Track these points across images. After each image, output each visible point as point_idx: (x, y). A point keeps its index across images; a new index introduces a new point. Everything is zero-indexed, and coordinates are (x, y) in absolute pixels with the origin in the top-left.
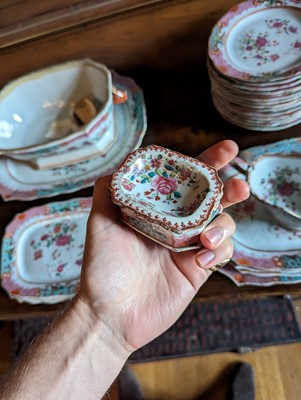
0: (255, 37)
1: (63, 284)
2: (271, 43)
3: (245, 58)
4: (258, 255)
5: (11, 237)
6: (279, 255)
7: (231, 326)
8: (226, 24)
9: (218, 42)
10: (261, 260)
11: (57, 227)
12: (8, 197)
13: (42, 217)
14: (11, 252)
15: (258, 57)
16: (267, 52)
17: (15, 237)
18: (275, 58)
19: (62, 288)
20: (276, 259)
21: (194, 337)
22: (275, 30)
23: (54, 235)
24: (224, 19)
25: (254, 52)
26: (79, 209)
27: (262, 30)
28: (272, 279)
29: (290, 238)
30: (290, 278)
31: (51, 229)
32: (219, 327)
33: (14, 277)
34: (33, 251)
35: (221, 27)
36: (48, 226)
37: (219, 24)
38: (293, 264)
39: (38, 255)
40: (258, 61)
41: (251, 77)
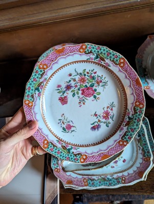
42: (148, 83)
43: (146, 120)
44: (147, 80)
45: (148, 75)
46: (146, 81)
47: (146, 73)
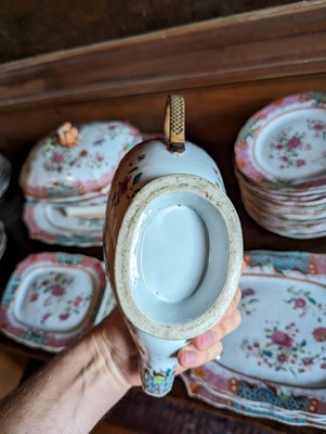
0: (290, 137)
1: (41, 333)
2: (304, 146)
3: (271, 157)
4: (218, 370)
5: (20, 274)
6: (238, 377)
7: (234, 429)
8: (264, 117)
9: (249, 134)
10: (218, 376)
11: (59, 277)
12: (35, 234)
13: (49, 263)
14: (15, 288)
15: (285, 159)
16: (296, 155)
17: (24, 274)
18: (301, 163)
19: (39, 336)
20: (234, 382)
21: (192, 426)
22: (313, 132)
23: (54, 283)
24: (264, 111)
25: (283, 152)
26: (80, 266)
27: (301, 129)
28: (225, 401)
29: (259, 364)
30: (243, 408)
31: (54, 276)
32: (222, 425)
33: (9, 312)
34: (32, 293)
35: (258, 119)
36: (52, 273)
37: (257, 116)
38: (248, 393)
39: (35, 298)
40: (283, 163)
41: (265, 180)
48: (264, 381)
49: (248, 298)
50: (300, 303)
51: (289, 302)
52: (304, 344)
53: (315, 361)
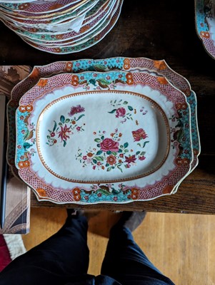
42: (208, 26)
43: (193, 96)
44: (208, 19)
45: (212, 10)
46: (206, 22)
47: (208, 6)
48: (98, 183)
49: (77, 115)
50: (121, 112)
51: (112, 112)
52: (126, 145)
53: (137, 157)
